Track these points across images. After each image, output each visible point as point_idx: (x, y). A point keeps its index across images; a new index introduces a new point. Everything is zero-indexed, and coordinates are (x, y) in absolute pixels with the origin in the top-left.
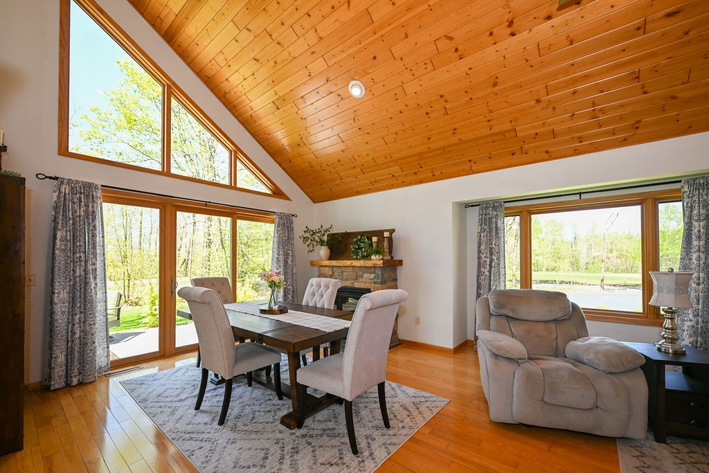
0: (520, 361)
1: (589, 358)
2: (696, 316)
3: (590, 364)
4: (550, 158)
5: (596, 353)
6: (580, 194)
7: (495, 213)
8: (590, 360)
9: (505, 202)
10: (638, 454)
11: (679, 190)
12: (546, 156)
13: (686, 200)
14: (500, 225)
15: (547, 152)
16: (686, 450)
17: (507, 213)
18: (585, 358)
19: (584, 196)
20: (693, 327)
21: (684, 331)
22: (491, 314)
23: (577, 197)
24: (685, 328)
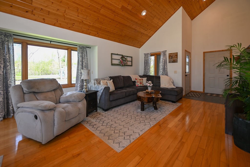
0: (54, 109)
1: (73, 99)
2: (80, 82)
3: (73, 101)
4: (44, 22)
5: (74, 97)
6: (51, 41)
7: (7, 39)
8: (73, 100)
9: (13, 35)
10: (87, 122)
11: (76, 48)
12: (43, 21)
13: (78, 51)
14: (10, 46)
15: (44, 19)
16: (91, 115)
17: (14, 41)
18: (71, 100)
19: (52, 43)
20: (80, 85)
21: (78, 87)
22: (24, 93)
23: (49, 42)
24: (78, 86)
